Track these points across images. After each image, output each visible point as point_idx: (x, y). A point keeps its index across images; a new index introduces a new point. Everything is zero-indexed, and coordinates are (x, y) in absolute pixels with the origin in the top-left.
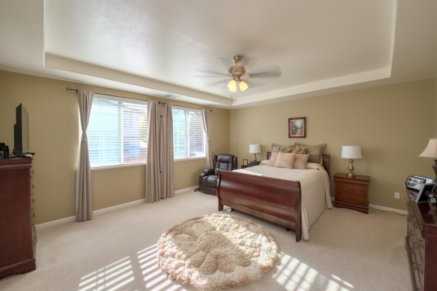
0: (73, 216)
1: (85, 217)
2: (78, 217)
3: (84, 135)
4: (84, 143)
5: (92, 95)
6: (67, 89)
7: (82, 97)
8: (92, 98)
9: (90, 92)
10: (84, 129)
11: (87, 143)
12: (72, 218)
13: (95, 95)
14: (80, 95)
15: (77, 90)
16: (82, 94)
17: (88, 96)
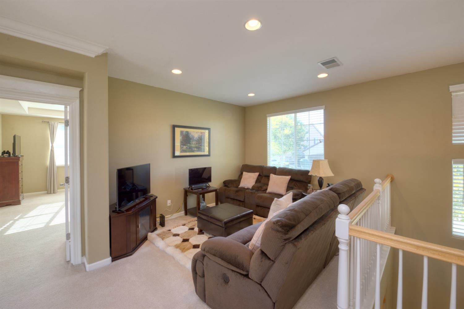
0: (45, 191)
1: (52, 192)
2: (48, 192)
3: (52, 146)
4: (52, 151)
5: (57, 124)
6: (42, 122)
7: (51, 126)
8: (57, 126)
9: (56, 123)
10: (52, 144)
11: (53, 151)
12: (46, 192)
13: (59, 124)
14: (50, 125)
15: (48, 122)
16: (51, 124)
17: (55, 125)
